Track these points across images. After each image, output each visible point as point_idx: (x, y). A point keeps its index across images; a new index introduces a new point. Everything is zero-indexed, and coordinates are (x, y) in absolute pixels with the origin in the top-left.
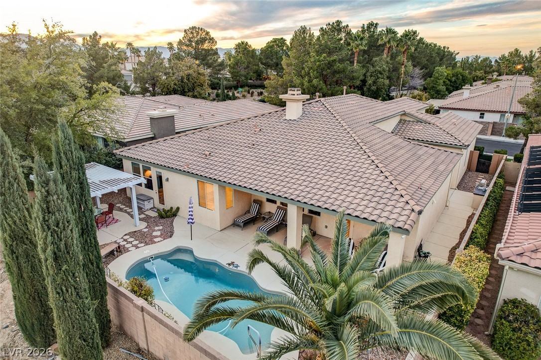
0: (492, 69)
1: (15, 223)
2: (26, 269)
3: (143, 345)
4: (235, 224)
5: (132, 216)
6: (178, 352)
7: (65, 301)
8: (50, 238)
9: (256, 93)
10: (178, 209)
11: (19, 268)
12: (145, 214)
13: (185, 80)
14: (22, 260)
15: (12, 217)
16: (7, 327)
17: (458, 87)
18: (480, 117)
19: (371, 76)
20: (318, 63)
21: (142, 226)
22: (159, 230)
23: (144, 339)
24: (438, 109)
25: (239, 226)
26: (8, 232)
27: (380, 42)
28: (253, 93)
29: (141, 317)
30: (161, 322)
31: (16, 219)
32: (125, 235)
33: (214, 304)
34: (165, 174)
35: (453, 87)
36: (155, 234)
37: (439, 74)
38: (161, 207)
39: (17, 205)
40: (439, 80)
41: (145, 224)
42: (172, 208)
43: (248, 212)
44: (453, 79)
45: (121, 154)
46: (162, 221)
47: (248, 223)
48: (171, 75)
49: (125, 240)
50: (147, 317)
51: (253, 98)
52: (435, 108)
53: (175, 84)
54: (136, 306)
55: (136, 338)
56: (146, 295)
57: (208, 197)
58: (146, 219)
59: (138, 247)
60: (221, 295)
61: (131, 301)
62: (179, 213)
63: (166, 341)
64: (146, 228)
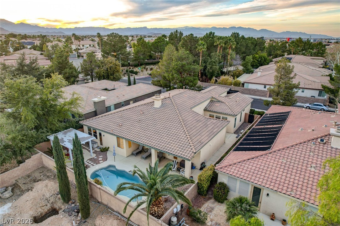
0: (286, 49)
1: (61, 163)
2: (63, 176)
3: (100, 200)
4: (132, 154)
5: (89, 151)
6: (112, 201)
7: (81, 186)
8: (77, 170)
9: (149, 69)
10: (109, 148)
11: (61, 177)
12: (94, 150)
13: (109, 70)
14: (62, 174)
15: (60, 161)
16: (52, 196)
17: (262, 64)
18: (264, 88)
19: (209, 64)
20: (176, 66)
21: (94, 156)
22: (101, 157)
23: (100, 199)
24: (243, 83)
25: (134, 155)
26: (59, 166)
27: (215, 44)
28: (147, 68)
29: (99, 191)
30: (106, 192)
31: (61, 162)
32: (88, 160)
33: (122, 186)
34: (103, 133)
35: (259, 64)
36: (99, 159)
37: (248, 60)
38: (101, 146)
39: (61, 158)
40: (249, 63)
41: (95, 155)
42: (106, 147)
43: (138, 148)
44: (259, 60)
45: (83, 123)
46: (102, 153)
47: (137, 154)
48: (101, 67)
49: (88, 162)
50: (101, 191)
51: (147, 72)
52: (242, 82)
53: (103, 73)
54: (97, 187)
55: (97, 198)
56: (100, 184)
57: (121, 144)
58: (95, 152)
59: (93, 166)
60: (123, 183)
61: (96, 186)
62: (109, 149)
63: (108, 198)
64: (96, 156)
